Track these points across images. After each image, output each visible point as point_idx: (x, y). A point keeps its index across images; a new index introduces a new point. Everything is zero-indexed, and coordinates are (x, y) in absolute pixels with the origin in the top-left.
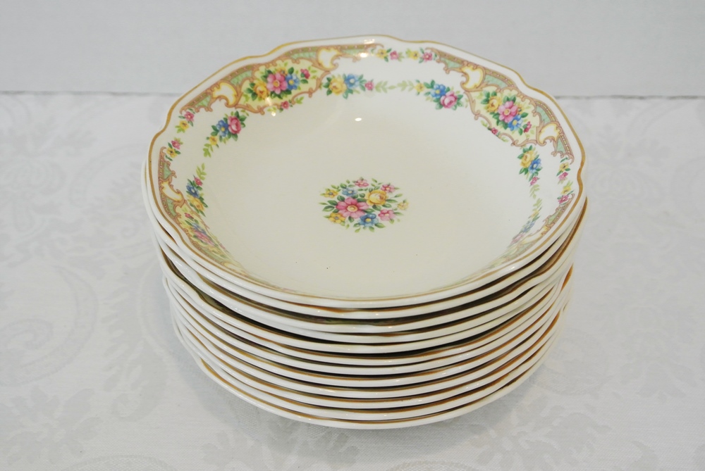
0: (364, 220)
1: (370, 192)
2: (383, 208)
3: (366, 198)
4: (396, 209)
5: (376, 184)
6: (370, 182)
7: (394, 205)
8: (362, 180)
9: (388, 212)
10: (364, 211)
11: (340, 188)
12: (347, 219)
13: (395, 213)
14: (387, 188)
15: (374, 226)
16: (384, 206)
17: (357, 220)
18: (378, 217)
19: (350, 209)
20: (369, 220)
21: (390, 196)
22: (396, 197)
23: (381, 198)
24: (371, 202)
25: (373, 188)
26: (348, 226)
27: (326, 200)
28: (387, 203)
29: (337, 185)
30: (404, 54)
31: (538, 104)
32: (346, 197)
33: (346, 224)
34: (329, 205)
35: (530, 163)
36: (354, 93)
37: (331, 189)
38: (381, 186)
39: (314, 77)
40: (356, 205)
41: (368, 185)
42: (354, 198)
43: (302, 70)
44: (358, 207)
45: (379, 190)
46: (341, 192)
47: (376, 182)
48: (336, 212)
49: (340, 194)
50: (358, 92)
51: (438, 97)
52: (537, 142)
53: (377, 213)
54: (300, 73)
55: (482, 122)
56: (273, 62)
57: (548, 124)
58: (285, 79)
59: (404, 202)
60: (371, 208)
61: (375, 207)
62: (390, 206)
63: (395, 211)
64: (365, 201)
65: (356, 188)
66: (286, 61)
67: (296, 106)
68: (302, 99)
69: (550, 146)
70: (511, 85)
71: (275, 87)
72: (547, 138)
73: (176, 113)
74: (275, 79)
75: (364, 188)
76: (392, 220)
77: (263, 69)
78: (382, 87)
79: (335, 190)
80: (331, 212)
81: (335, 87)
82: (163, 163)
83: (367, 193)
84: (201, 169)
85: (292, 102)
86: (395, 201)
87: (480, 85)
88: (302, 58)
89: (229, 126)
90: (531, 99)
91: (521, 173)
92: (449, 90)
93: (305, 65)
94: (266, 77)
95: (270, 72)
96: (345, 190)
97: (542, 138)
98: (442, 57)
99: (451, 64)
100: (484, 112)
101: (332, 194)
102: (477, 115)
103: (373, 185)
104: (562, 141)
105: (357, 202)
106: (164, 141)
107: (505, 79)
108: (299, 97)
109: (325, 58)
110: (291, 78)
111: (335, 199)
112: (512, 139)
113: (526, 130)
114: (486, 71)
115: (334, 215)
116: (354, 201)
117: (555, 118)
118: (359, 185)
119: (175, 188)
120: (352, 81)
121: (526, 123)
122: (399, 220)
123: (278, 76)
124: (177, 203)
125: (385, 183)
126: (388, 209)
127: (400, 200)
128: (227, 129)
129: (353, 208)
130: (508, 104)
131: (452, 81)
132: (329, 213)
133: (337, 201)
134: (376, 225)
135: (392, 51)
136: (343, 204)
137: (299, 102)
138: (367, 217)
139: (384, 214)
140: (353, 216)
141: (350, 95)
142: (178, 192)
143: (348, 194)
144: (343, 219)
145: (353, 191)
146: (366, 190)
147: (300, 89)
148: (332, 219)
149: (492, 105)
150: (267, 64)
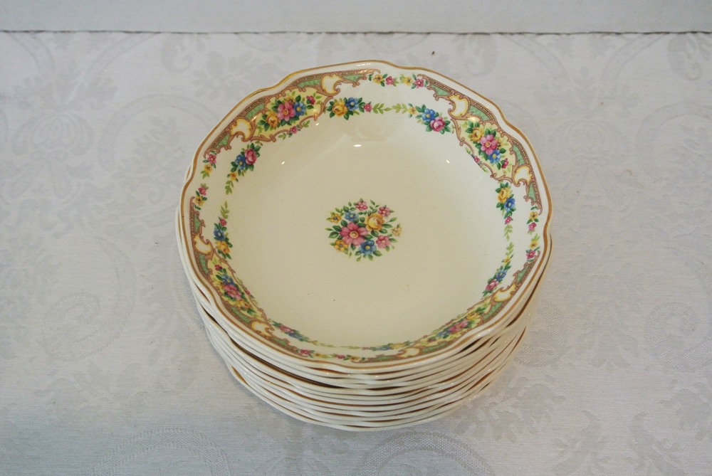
0: (364, 246)
1: (369, 215)
2: (380, 234)
3: (365, 222)
4: (391, 235)
5: (374, 207)
6: (369, 204)
7: (389, 230)
8: (362, 202)
9: (384, 239)
10: (364, 237)
11: (343, 212)
12: (350, 246)
13: (390, 240)
14: (384, 211)
15: (373, 255)
16: (381, 231)
17: (358, 248)
18: (376, 244)
19: (352, 235)
20: (368, 247)
21: (386, 220)
22: (391, 221)
23: (379, 223)
24: (370, 227)
25: (372, 211)
26: (351, 254)
27: (331, 225)
28: (383, 228)
29: (341, 208)
30: (398, 80)
31: (515, 143)
32: (348, 222)
33: (349, 252)
34: (335, 231)
35: (505, 200)
36: (354, 114)
37: (336, 212)
38: (378, 209)
39: (319, 103)
40: (357, 231)
41: (367, 208)
42: (355, 222)
43: (307, 97)
44: (359, 232)
45: (377, 213)
46: (344, 215)
47: (374, 204)
48: (340, 239)
49: (343, 218)
50: (358, 114)
51: (428, 121)
52: (512, 180)
53: (375, 239)
54: (306, 100)
55: (466, 148)
56: (282, 93)
57: (522, 165)
58: (294, 107)
59: (398, 226)
60: (370, 233)
61: (373, 232)
62: (386, 232)
63: (390, 238)
64: (364, 226)
65: (357, 211)
66: (293, 91)
67: (303, 129)
68: (308, 122)
69: (523, 187)
70: (492, 119)
71: (284, 116)
72: (520, 180)
73: (201, 158)
74: (284, 108)
75: (364, 211)
76: (387, 248)
77: (273, 100)
78: (379, 108)
79: (339, 214)
80: (336, 239)
81: (337, 110)
82: (194, 214)
83: (366, 217)
84: (224, 207)
85: (299, 127)
86: (390, 226)
87: (466, 114)
88: (308, 86)
89: (247, 158)
90: (509, 136)
91: (498, 207)
92: (438, 115)
93: (311, 92)
94: (276, 107)
95: (279, 102)
96: (347, 213)
97: (517, 178)
98: (433, 84)
99: (441, 92)
100: (468, 140)
101: (336, 219)
102: (462, 142)
103: (371, 208)
104: (534, 187)
105: (358, 226)
106: (192, 192)
107: (487, 112)
108: (306, 121)
109: (328, 83)
110: (299, 105)
111: (339, 224)
112: (492, 172)
113: (504, 166)
114: (471, 103)
115: (338, 242)
116: (355, 226)
117: (529, 161)
118: (359, 208)
119: (205, 239)
120: (352, 104)
121: (504, 159)
122: (393, 248)
123: (287, 105)
124: (208, 256)
125: (382, 205)
126: (384, 235)
127: (394, 224)
128: (244, 162)
129: (354, 234)
130: (489, 137)
131: (441, 107)
132: (334, 240)
133: (341, 226)
134: (374, 253)
135: (388, 77)
136: (346, 230)
137: (306, 126)
138: (366, 244)
139: (381, 240)
140: (355, 243)
141: (350, 116)
142: (208, 243)
143: (350, 219)
144: (346, 246)
145: (354, 215)
146: (365, 214)
147: (306, 114)
148: (337, 246)
149: (476, 135)
150: (277, 95)
